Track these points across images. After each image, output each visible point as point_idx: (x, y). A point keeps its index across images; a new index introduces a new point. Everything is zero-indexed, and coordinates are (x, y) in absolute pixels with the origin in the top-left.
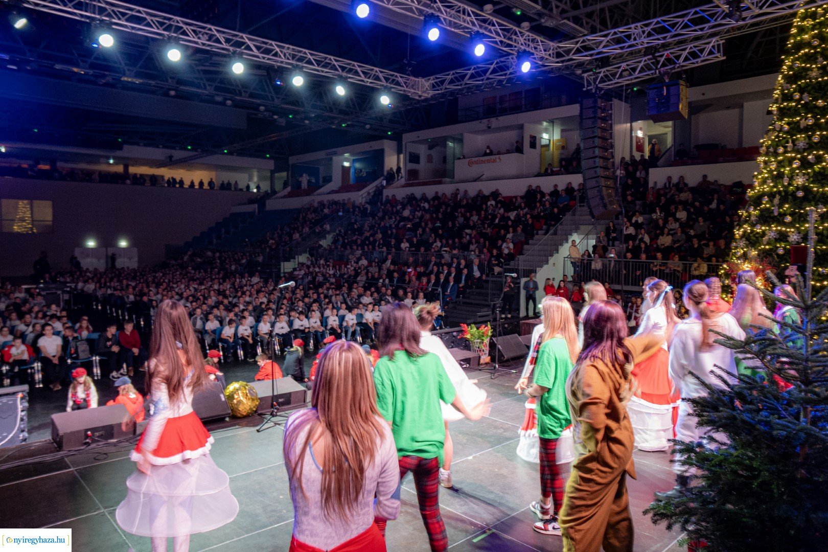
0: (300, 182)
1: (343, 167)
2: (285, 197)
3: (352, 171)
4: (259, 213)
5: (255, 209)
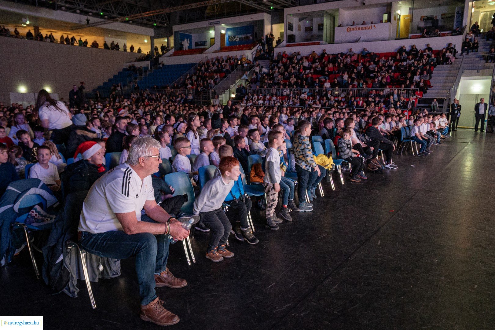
0: (182, 45)
1: (221, 33)
2: (171, 56)
3: (227, 37)
4: (151, 68)
5: (148, 64)
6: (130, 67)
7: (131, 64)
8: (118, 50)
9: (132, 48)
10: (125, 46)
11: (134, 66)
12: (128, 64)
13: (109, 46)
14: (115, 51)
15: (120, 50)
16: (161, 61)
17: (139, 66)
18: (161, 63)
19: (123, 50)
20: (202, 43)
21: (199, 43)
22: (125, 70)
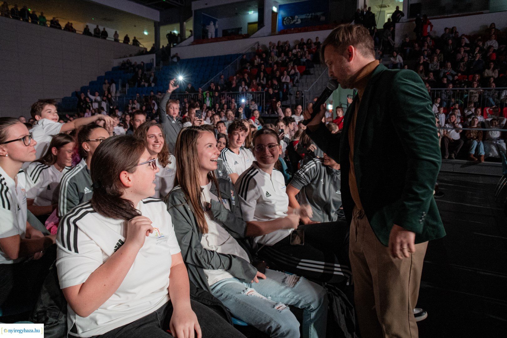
0: (206, 32)
1: (273, 12)
2: (190, 45)
3: (280, 18)
4: (157, 64)
5: (153, 59)
6: (123, 64)
7: (125, 59)
8: (105, 38)
9: (127, 39)
10: (116, 34)
11: (129, 62)
12: (121, 60)
13: (92, 31)
14: (100, 40)
15: (107, 39)
16: (175, 53)
17: (139, 63)
18: (174, 56)
19: (113, 40)
20: (234, 31)
21: (229, 32)
22: (114, 69)
